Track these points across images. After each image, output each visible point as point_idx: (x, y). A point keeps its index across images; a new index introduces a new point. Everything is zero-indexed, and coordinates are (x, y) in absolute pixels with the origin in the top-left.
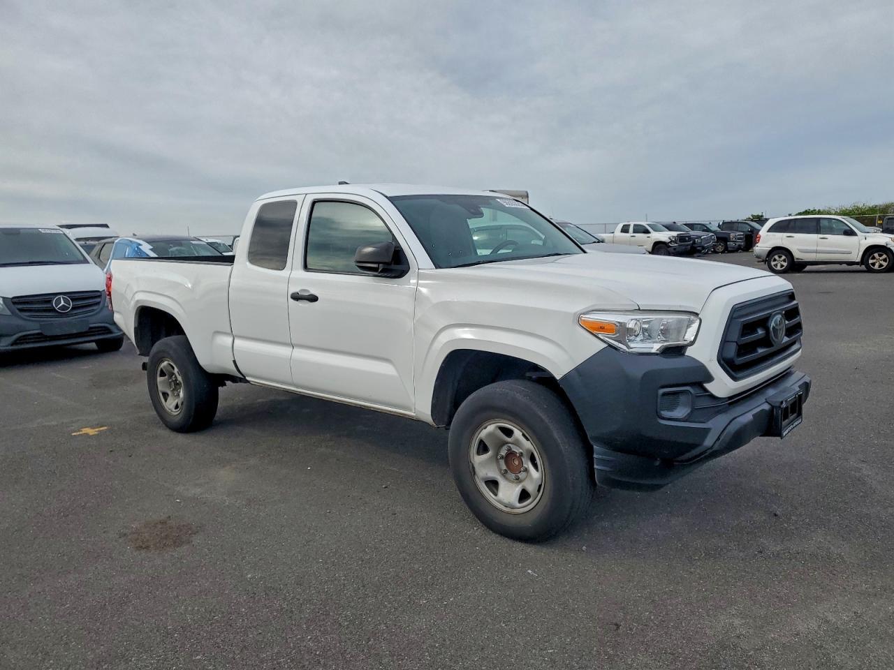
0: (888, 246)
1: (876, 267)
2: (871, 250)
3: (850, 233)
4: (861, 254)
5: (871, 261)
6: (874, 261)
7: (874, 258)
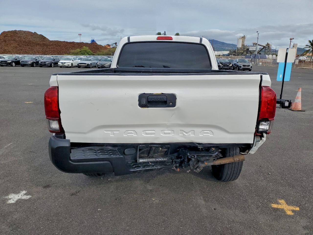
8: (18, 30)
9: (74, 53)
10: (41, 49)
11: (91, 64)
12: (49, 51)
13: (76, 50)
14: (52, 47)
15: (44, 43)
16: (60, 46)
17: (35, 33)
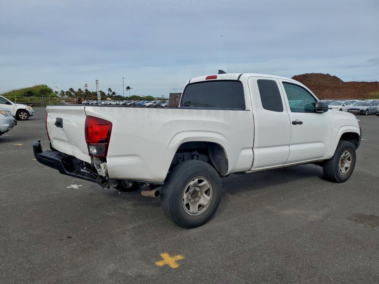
0: (26, 109)
1: (23, 118)
2: (19, 111)
3: (8, 103)
4: (15, 112)
5: (20, 116)
6: (21, 115)
7: (21, 114)
8: (309, 73)
9: (373, 96)
10: (331, 93)
11: (367, 109)
12: (340, 94)
13: (377, 93)
14: (345, 89)
15: (336, 86)
16: (356, 88)
17: (328, 74)
